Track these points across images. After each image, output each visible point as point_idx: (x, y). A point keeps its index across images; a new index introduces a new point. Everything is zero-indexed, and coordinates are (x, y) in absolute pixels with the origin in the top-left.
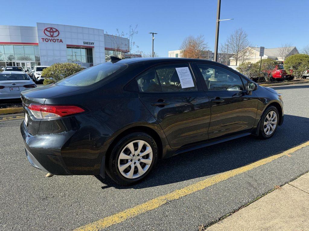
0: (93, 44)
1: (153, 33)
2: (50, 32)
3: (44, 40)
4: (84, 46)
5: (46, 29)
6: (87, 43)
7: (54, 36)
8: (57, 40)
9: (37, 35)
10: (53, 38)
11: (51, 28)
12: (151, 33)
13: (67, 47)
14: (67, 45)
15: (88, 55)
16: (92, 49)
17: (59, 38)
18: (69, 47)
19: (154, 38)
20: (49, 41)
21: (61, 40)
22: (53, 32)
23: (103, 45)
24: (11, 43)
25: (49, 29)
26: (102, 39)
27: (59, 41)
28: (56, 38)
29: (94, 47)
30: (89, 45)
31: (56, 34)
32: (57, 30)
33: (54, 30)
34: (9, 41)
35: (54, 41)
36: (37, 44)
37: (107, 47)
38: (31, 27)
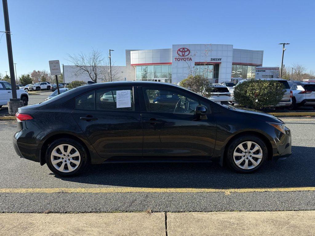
0: (221, 59)
1: (284, 44)
2: (182, 52)
3: (177, 59)
4: (211, 63)
5: (179, 50)
6: (214, 59)
7: (185, 55)
8: (187, 59)
9: (172, 56)
10: (184, 57)
11: (184, 49)
12: (281, 44)
13: (195, 65)
14: (195, 62)
15: (215, 71)
16: (219, 65)
17: (189, 56)
18: (197, 64)
19: (284, 49)
20: (181, 60)
21: (191, 58)
22: (185, 52)
23: (231, 60)
24: (152, 64)
25: (181, 50)
26: (231, 54)
27: (189, 59)
28: (186, 57)
29: (221, 63)
30: (216, 61)
31: (187, 53)
32: (188, 50)
33: (186, 50)
34: (152, 63)
35: (185, 59)
36: (171, 63)
37: (235, 62)
38: (168, 49)
